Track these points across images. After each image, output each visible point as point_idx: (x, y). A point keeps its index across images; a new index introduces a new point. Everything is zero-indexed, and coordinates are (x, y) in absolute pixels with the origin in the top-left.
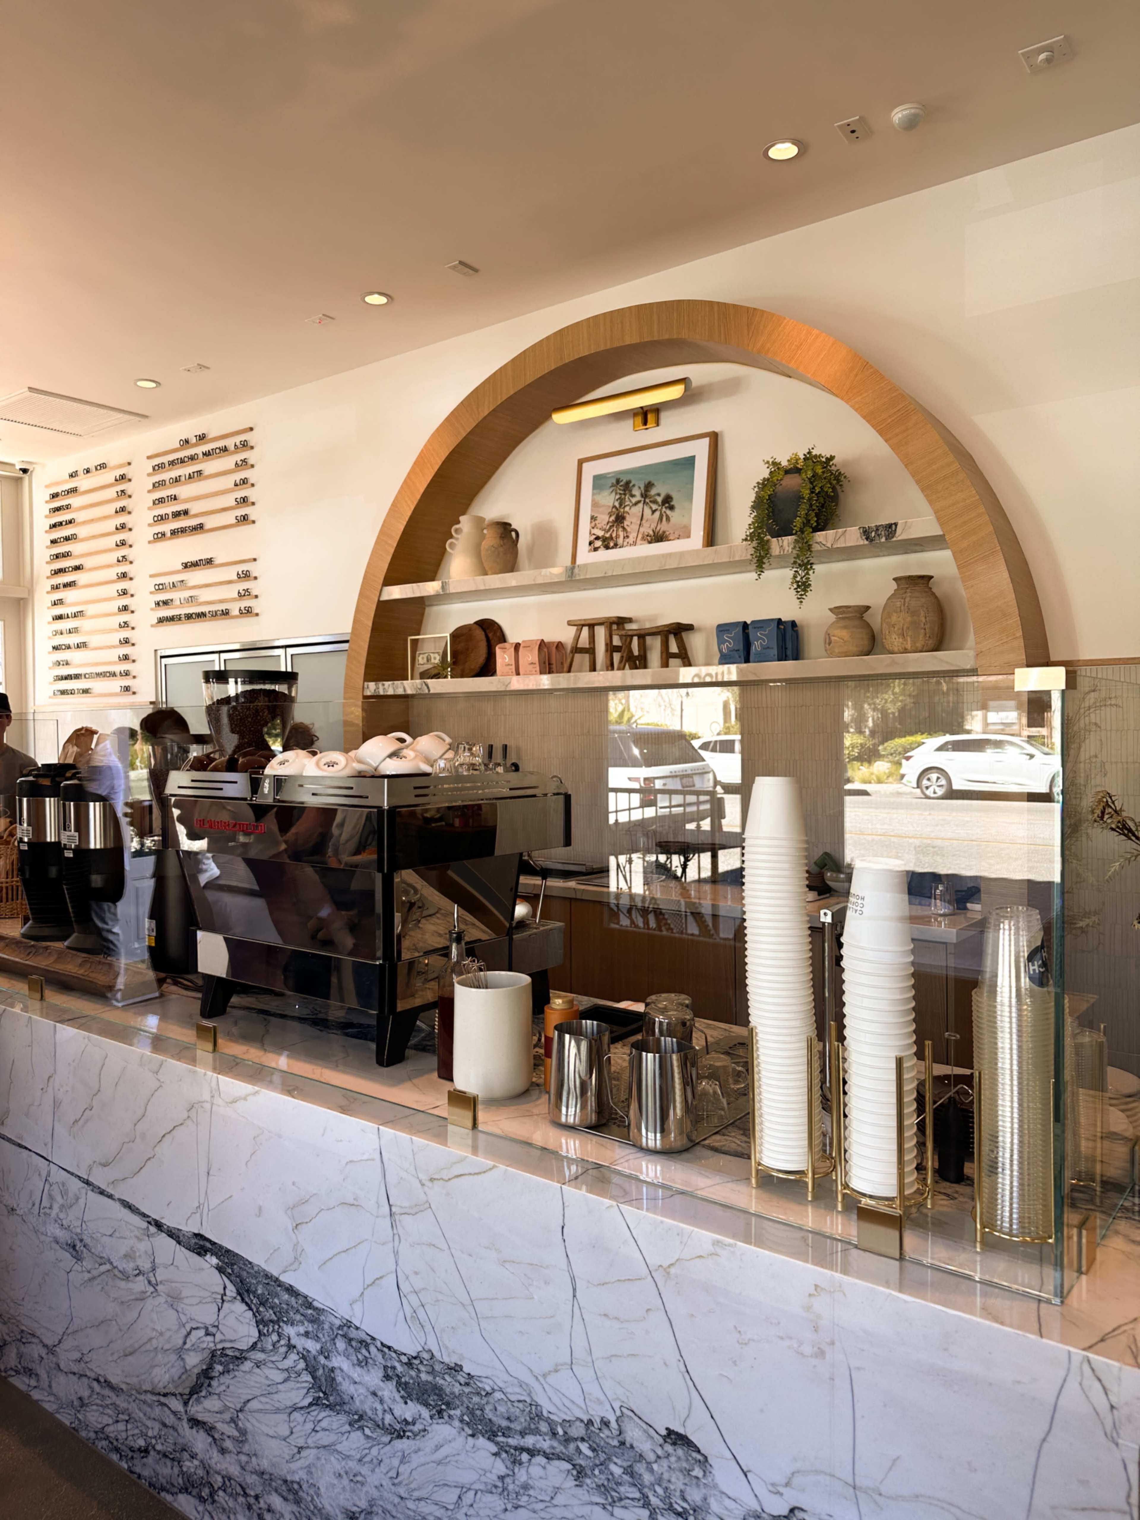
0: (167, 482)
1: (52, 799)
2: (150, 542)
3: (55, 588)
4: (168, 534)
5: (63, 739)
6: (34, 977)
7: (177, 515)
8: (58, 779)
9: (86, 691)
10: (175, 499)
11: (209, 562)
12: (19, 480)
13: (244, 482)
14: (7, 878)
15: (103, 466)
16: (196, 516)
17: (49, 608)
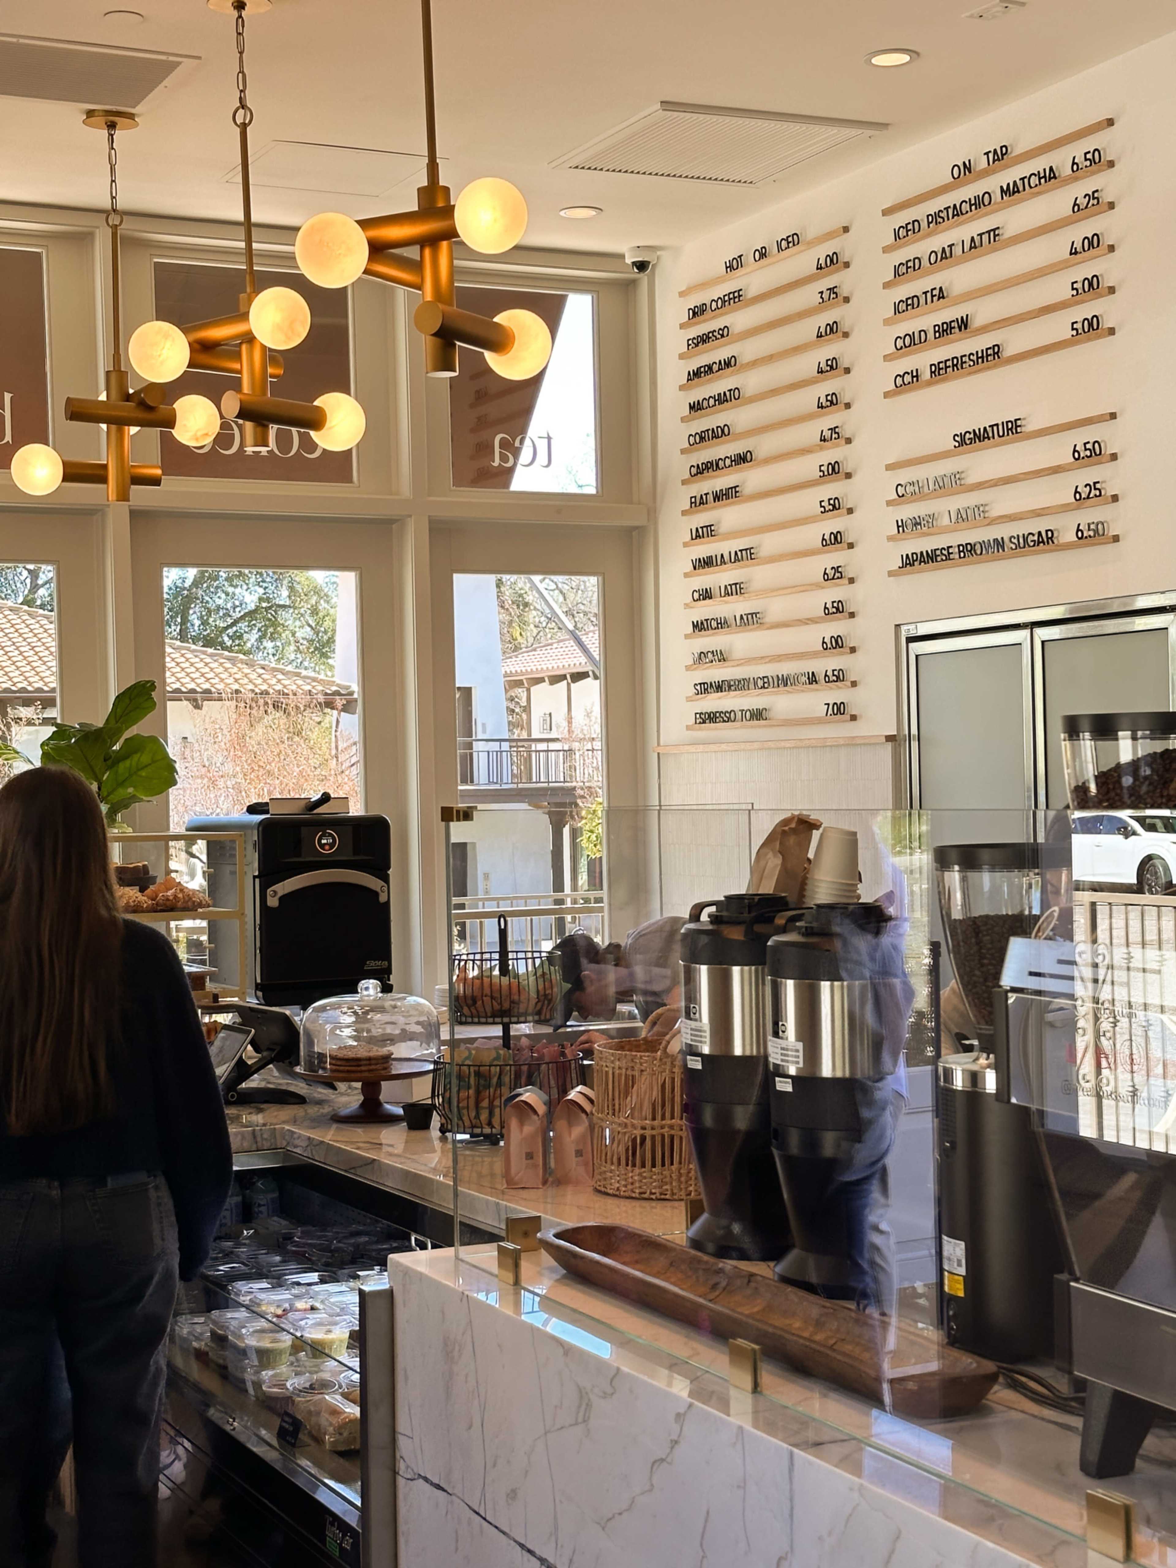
0: (925, 262)
1: (746, 968)
2: (887, 395)
3: (699, 502)
4: (926, 375)
5: (758, 841)
6: (740, 1342)
7: (944, 330)
8: (758, 928)
9: (758, 715)
10: (941, 297)
11: (1013, 428)
12: (628, 287)
13: (1091, 244)
14: (654, 1119)
15: (792, 241)
16: (985, 329)
17: (686, 545)
